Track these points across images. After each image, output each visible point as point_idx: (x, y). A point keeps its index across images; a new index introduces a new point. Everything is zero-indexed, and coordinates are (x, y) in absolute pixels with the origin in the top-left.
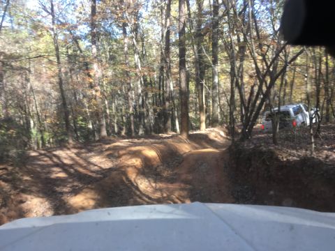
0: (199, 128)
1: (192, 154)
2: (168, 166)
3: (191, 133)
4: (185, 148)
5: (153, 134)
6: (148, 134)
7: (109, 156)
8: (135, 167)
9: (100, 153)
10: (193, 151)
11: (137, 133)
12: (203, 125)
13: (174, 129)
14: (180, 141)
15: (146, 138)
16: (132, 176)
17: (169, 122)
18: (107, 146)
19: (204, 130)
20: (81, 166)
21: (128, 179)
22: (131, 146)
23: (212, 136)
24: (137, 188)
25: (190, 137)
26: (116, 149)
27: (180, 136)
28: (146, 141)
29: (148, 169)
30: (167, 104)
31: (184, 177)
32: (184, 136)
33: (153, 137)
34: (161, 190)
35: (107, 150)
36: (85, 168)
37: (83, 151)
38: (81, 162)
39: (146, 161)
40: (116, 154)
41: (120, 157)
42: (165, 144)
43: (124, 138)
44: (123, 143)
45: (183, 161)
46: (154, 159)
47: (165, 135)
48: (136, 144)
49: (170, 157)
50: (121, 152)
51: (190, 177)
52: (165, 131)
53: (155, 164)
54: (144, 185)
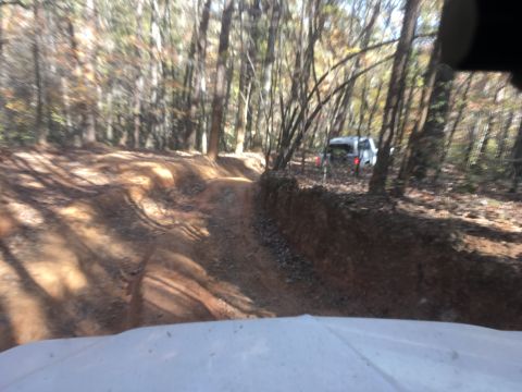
0: (233, 151)
1: (217, 181)
2: (185, 193)
3: (221, 155)
4: (211, 173)
5: (168, 149)
6: (159, 149)
7: (104, 170)
8: (141, 187)
9: (89, 164)
10: (220, 178)
11: (143, 144)
12: (240, 147)
13: (198, 147)
14: (206, 163)
15: (155, 153)
16: (137, 197)
17: (193, 136)
18: (100, 157)
19: (239, 153)
20: (61, 176)
21: (130, 200)
22: (137, 160)
23: (250, 164)
24: (142, 212)
25: (219, 160)
26: (114, 161)
27: (206, 158)
28: (157, 157)
29: (158, 192)
30: (194, 108)
31: (203, 206)
32: (211, 158)
33: (167, 154)
34: (172, 217)
35: (100, 161)
36: (67, 180)
37: (62, 158)
38: (61, 171)
39: (157, 180)
40: (115, 169)
41: (120, 172)
42: (185, 164)
43: (122, 149)
44: (123, 155)
45: (204, 189)
46: (168, 181)
47: (184, 154)
48: (143, 160)
49: (189, 181)
50: (122, 167)
51: (210, 207)
52: (186, 147)
53: (168, 187)
54: (151, 209)
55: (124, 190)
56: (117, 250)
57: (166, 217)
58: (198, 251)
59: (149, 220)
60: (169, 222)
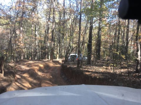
0: (56, 58)
1: (53, 66)
2: (46, 69)
3: (53, 60)
4: (51, 65)
7: (28, 66)
8: (37, 69)
9: (24, 65)
10: (54, 66)
11: (35, 59)
12: (58, 58)
13: (48, 58)
14: (50, 63)
15: (38, 61)
16: (36, 71)
17: (47, 56)
18: (26, 63)
19: (58, 59)
20: (19, 68)
21: (35, 72)
22: (35, 63)
24: (38, 74)
25: (53, 61)
26: (30, 64)
27: (50, 61)
28: (39, 62)
29: (40, 70)
30: (47, 49)
31: (50, 72)
32: (51, 61)
33: (41, 61)
34: (44, 75)
35: (26, 64)
36: (20, 69)
37: (17, 64)
39: (40, 67)
41: (32, 66)
42: (46, 63)
43: (30, 60)
44: (31, 62)
45: (50, 68)
46: (42, 67)
47: (45, 60)
48: (36, 63)
49: (47, 67)
50: (32, 65)
51: (52, 72)
52: (45, 59)
53: (42, 68)
54: (40, 73)
55: (34, 70)
56: (35, 81)
57: (43, 75)
58: (50, 80)
59: (39, 76)
60: (44, 76)
